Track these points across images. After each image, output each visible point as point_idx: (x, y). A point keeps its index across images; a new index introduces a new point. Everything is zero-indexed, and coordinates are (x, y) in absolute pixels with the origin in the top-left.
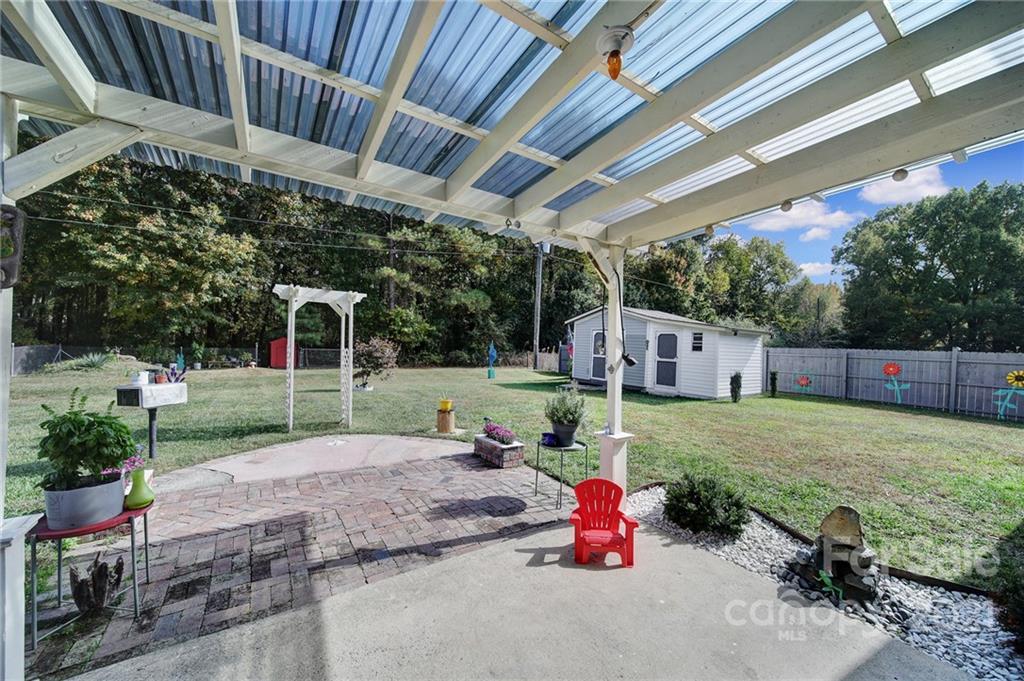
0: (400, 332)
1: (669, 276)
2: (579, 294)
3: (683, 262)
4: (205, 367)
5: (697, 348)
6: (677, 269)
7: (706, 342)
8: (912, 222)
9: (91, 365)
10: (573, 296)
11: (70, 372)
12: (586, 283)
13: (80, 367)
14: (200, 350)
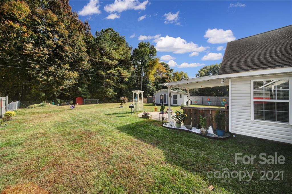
0: (108, 94)
1: (166, 81)
2: (148, 85)
3: (169, 77)
4: (60, 105)
5: (181, 97)
6: (167, 79)
7: (182, 96)
8: (210, 70)
9: (42, 106)
10: (147, 85)
11: (38, 108)
12: (149, 82)
13: (40, 106)
14: (59, 101)
